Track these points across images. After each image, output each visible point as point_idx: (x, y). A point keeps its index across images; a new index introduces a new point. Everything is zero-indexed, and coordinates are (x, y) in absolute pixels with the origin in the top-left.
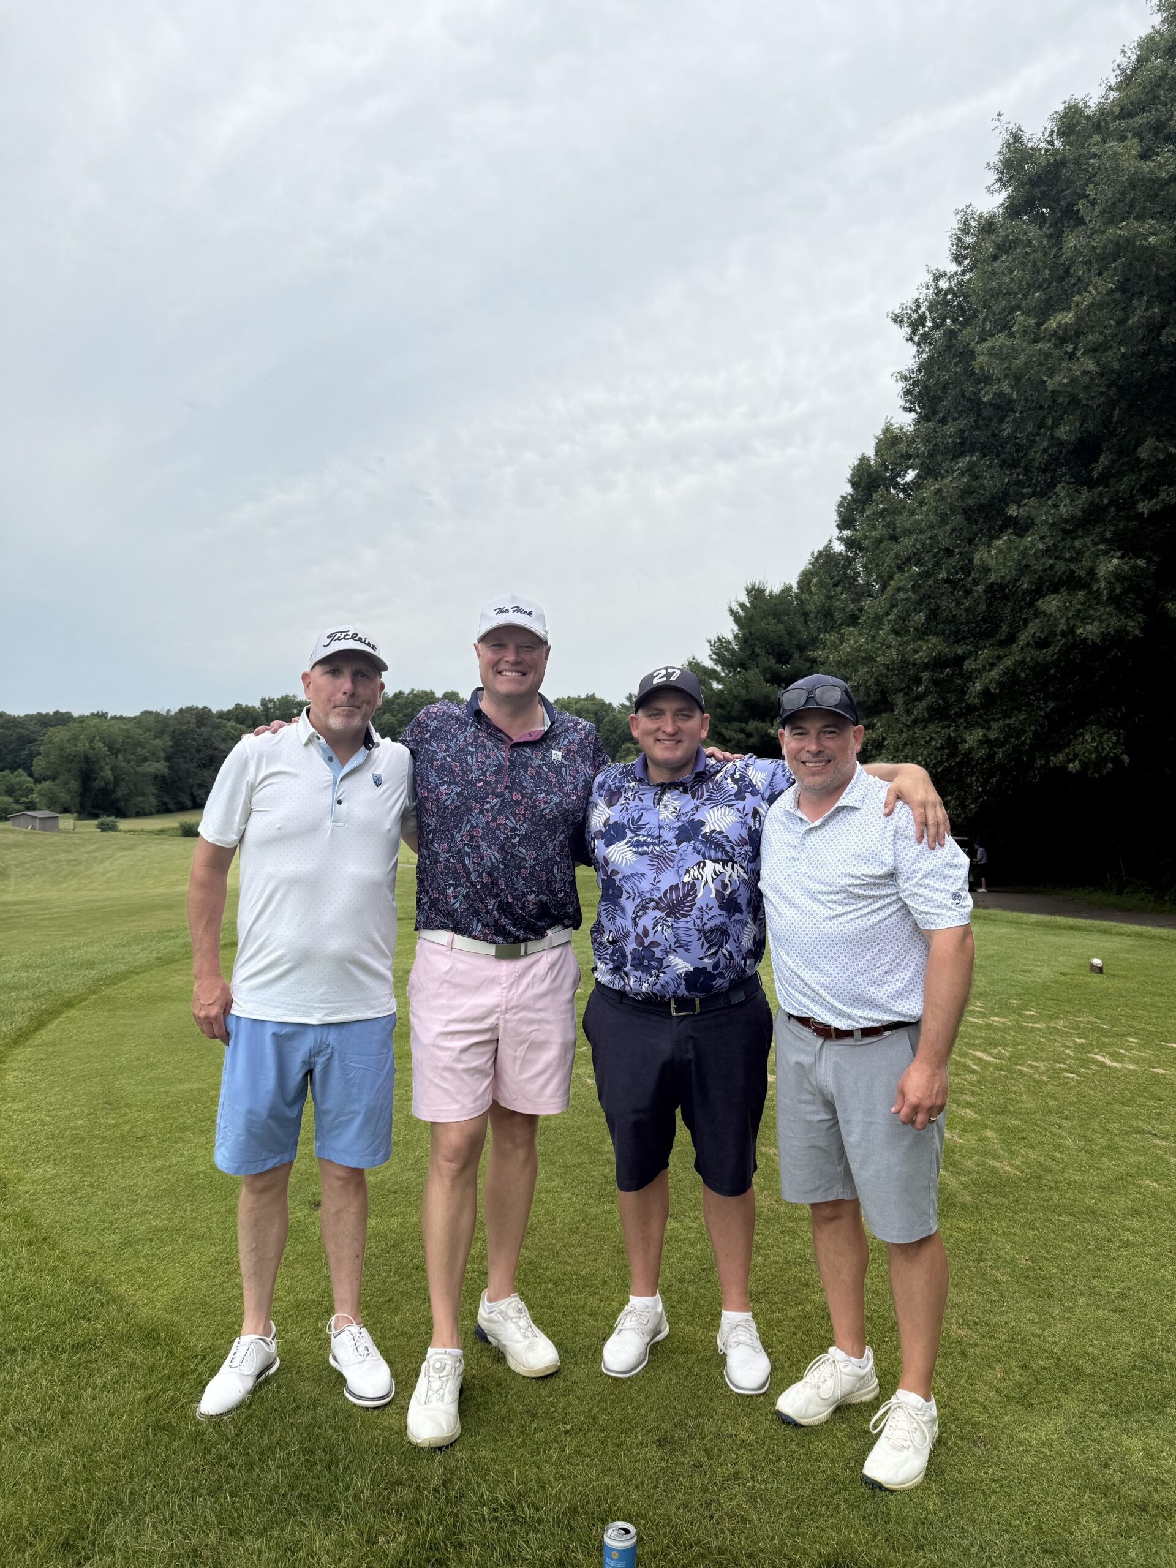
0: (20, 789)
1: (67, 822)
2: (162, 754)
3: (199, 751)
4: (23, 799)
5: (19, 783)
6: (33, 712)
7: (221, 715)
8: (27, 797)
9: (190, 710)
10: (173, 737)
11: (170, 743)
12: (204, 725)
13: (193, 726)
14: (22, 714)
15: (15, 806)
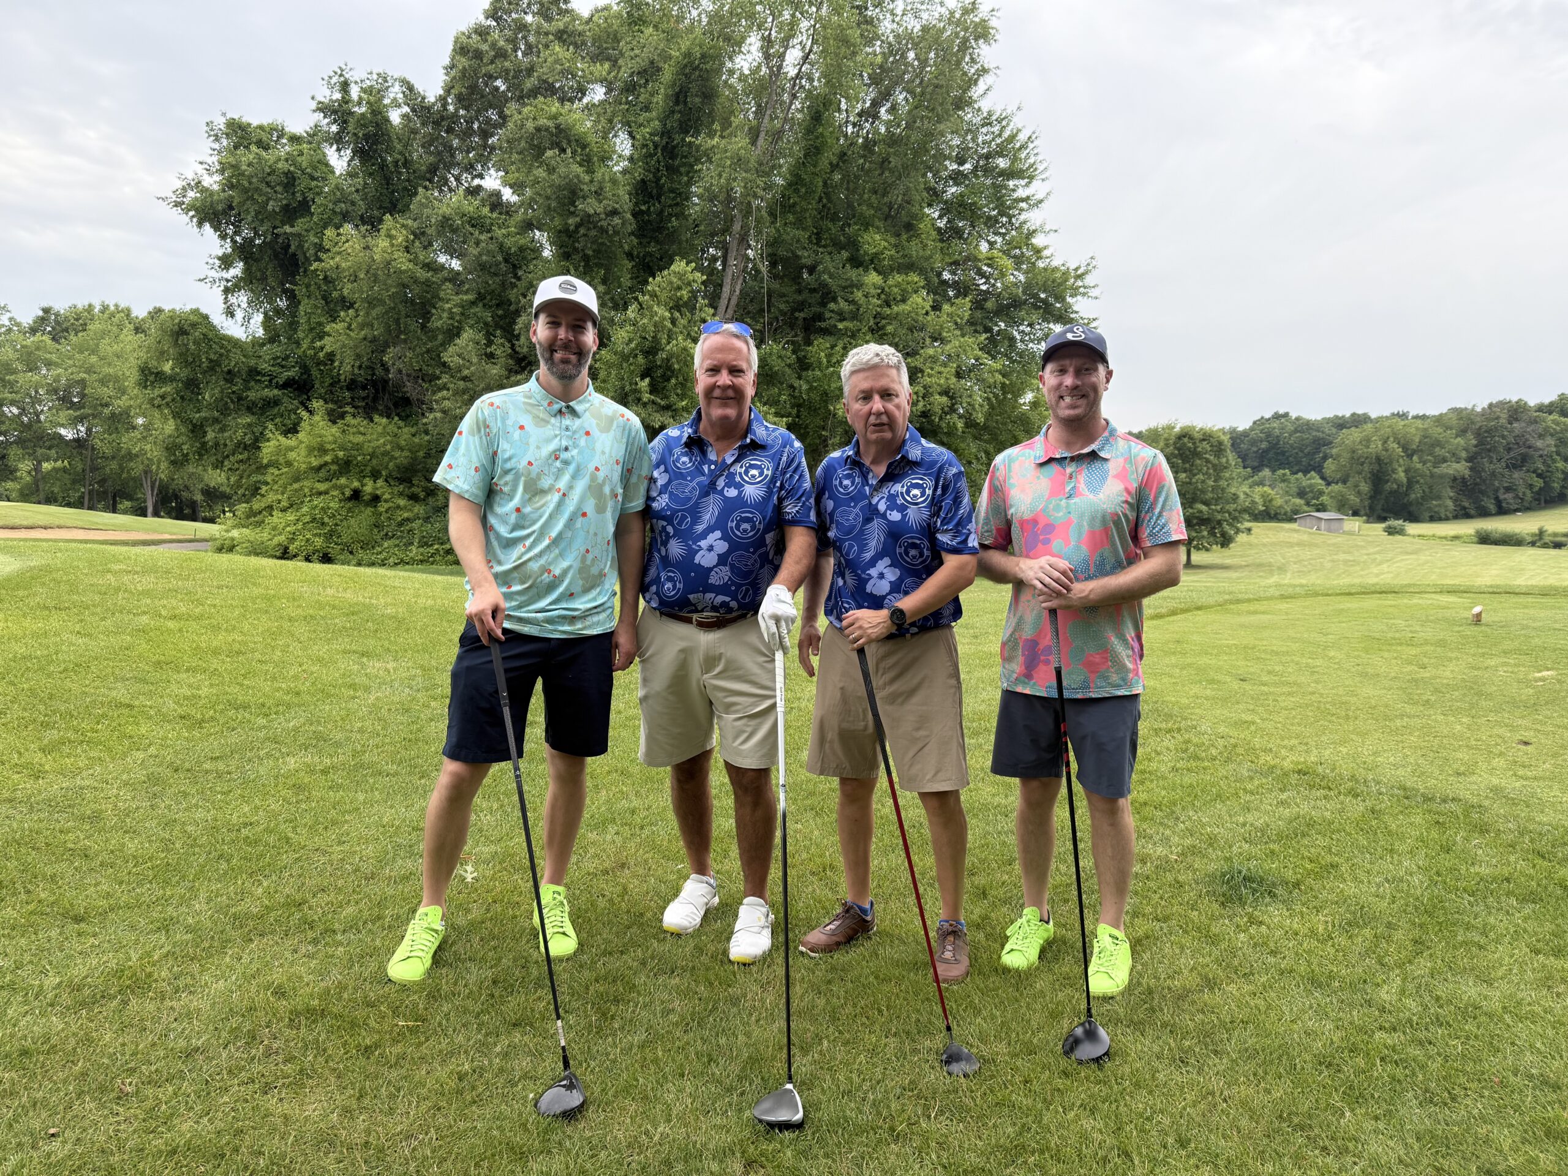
0: (1312, 491)
1: (1353, 524)
2: (1464, 454)
3: (1509, 450)
4: (1314, 501)
5: (1311, 486)
6: (1330, 414)
7: (1541, 408)
8: (1317, 499)
9: (1501, 404)
10: (1478, 434)
11: (1474, 442)
12: (1517, 420)
13: (1503, 421)
14: (1319, 418)
15: (1306, 508)
